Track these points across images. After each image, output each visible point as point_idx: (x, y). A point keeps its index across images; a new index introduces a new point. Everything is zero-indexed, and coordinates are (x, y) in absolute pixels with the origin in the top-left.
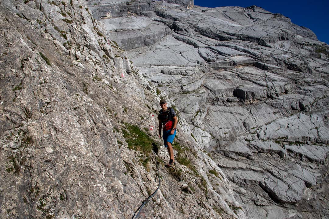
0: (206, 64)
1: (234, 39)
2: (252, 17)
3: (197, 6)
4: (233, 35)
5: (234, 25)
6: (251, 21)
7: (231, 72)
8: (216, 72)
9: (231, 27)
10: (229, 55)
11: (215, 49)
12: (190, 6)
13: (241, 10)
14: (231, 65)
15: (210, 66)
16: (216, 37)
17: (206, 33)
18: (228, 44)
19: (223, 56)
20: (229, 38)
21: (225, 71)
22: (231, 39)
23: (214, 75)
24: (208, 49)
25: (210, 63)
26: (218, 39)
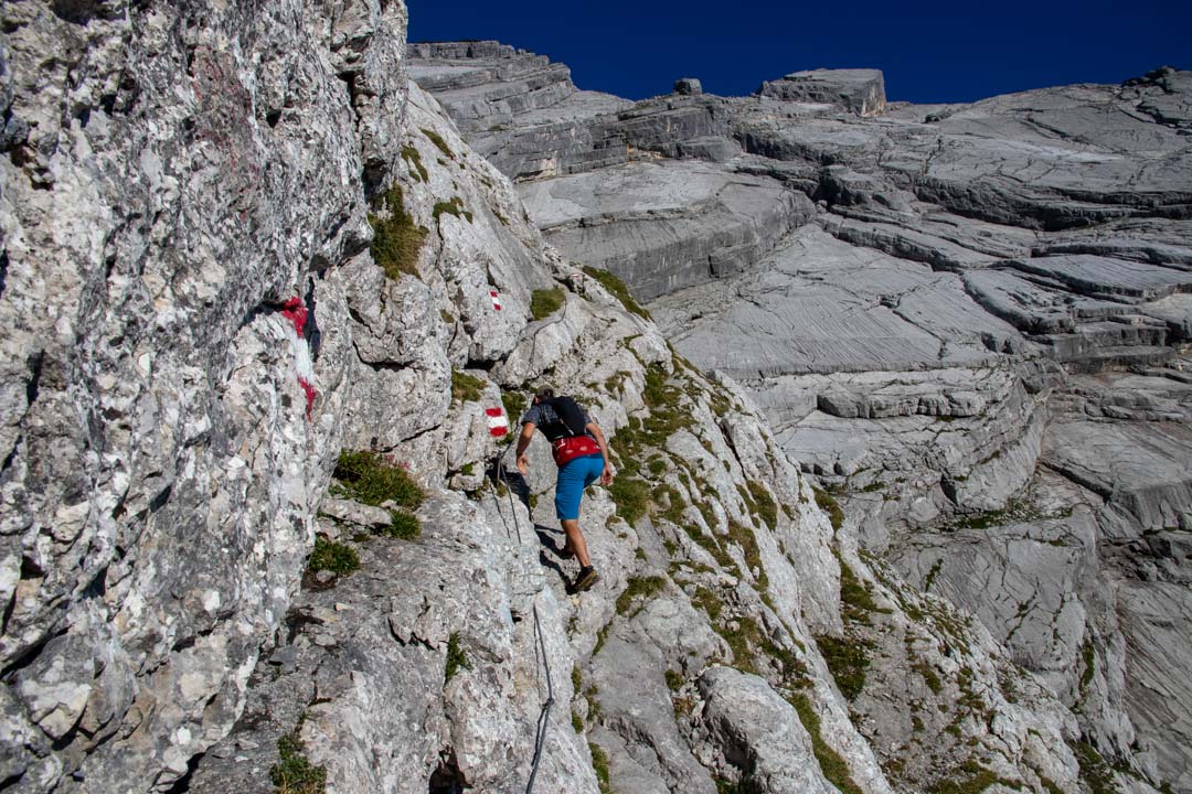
0: (1033, 348)
1: (1116, 216)
2: (1167, 115)
3: (898, 104)
4: (1109, 199)
5: (1087, 157)
6: (1167, 132)
7: (1168, 376)
8: (1085, 382)
9: (1086, 168)
10: (1132, 293)
11: (1047, 268)
12: (871, 108)
13: (1101, 97)
14: (1155, 342)
15: (1051, 355)
16: (1023, 215)
17: (974, 202)
18: (1100, 242)
19: (1099, 298)
20: (1088, 214)
21: (1134, 378)
22: (1100, 219)
23: (1082, 401)
24: (1011, 270)
25: (1050, 342)
26: (1035, 223)
